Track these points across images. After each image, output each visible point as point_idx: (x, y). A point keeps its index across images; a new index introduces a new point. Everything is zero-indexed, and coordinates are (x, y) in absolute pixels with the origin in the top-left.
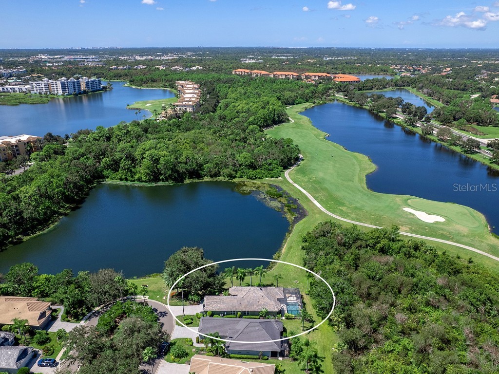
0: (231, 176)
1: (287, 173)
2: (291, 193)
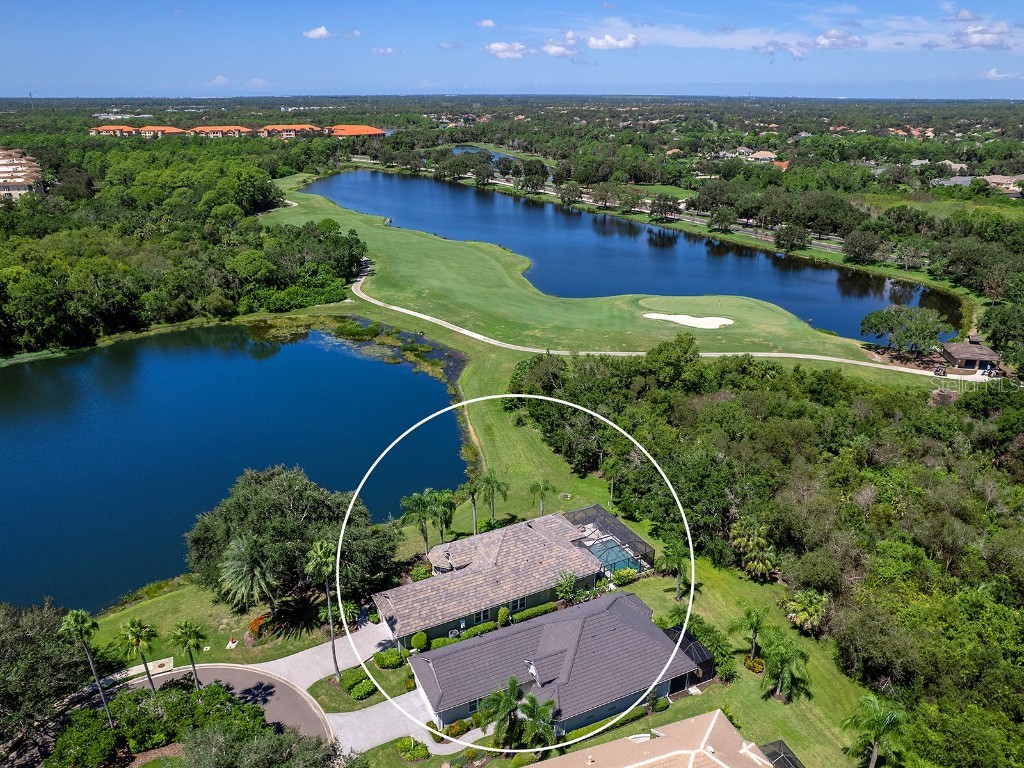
0: (224, 312)
1: (356, 288)
2: (397, 324)
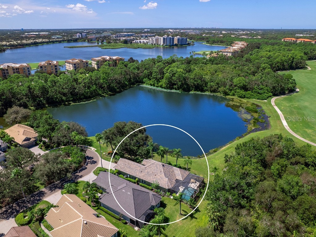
0: (226, 94)
1: (274, 98)
2: (267, 112)
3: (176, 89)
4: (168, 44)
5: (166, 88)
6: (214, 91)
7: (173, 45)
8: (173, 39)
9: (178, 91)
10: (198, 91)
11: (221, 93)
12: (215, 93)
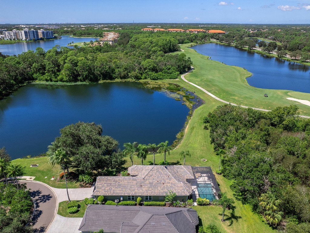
0: (137, 78)
1: (182, 76)
2: (188, 88)
3: (81, 81)
4: (32, 38)
5: (70, 81)
6: (125, 77)
7: (38, 40)
8: (37, 32)
9: (84, 83)
10: (108, 79)
11: (132, 78)
12: (126, 79)
